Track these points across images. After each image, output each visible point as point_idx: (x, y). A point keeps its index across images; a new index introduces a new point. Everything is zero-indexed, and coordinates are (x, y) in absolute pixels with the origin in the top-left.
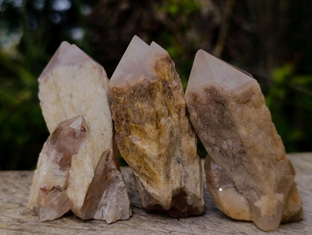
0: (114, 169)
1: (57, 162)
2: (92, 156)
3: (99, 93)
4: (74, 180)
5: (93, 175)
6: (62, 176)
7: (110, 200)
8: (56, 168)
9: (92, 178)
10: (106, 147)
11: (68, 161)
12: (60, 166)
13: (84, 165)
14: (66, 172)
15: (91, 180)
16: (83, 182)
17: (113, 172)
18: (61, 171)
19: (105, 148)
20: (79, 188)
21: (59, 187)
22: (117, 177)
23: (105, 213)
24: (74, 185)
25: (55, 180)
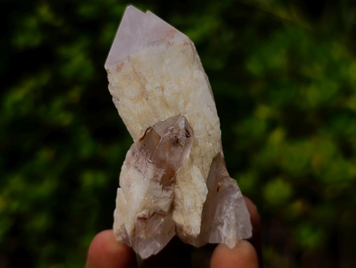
0: (226, 177)
1: (157, 181)
2: (201, 167)
3: (196, 80)
4: (182, 201)
5: (207, 192)
6: (165, 198)
7: (227, 217)
8: (156, 189)
9: (206, 195)
10: (215, 150)
11: (172, 178)
12: (162, 186)
13: (192, 179)
14: (171, 192)
15: (204, 199)
16: (196, 203)
17: (225, 180)
18: (164, 191)
19: (215, 152)
20: (191, 211)
21: (163, 211)
22: (231, 186)
23: (222, 234)
24: (182, 207)
25: (156, 204)
